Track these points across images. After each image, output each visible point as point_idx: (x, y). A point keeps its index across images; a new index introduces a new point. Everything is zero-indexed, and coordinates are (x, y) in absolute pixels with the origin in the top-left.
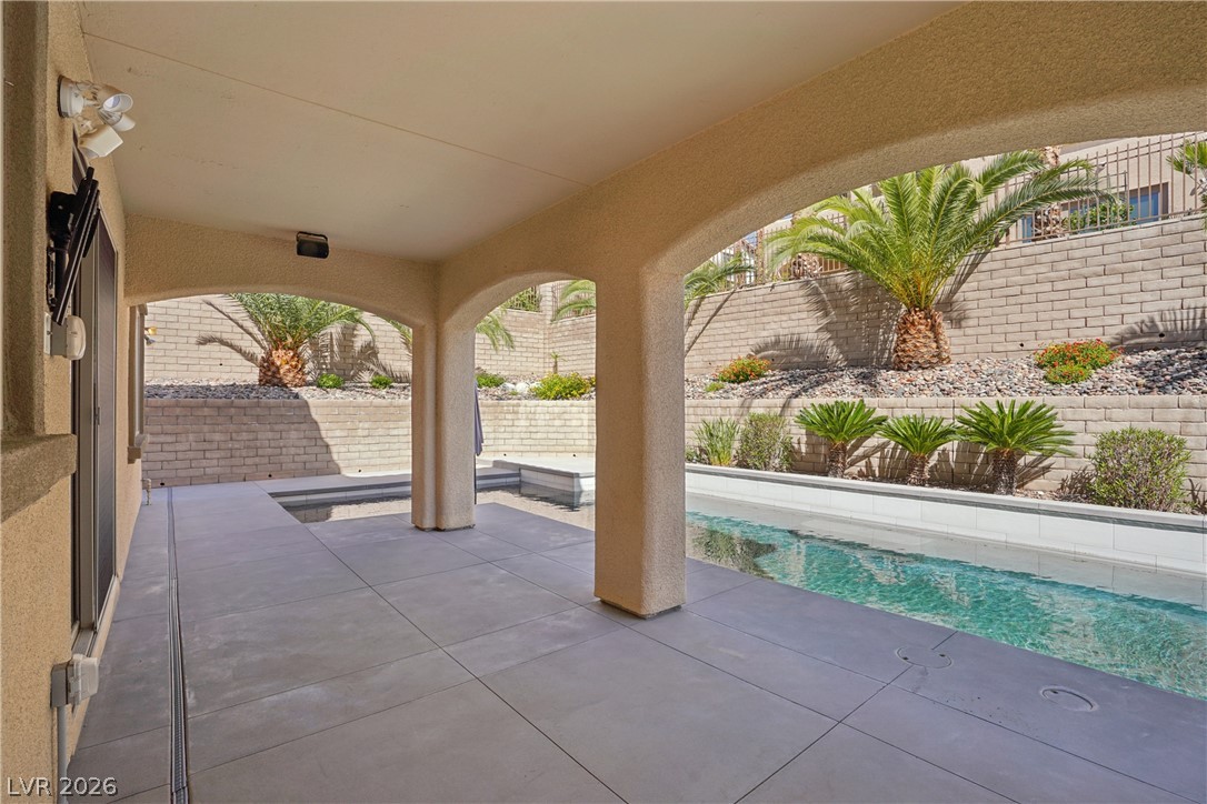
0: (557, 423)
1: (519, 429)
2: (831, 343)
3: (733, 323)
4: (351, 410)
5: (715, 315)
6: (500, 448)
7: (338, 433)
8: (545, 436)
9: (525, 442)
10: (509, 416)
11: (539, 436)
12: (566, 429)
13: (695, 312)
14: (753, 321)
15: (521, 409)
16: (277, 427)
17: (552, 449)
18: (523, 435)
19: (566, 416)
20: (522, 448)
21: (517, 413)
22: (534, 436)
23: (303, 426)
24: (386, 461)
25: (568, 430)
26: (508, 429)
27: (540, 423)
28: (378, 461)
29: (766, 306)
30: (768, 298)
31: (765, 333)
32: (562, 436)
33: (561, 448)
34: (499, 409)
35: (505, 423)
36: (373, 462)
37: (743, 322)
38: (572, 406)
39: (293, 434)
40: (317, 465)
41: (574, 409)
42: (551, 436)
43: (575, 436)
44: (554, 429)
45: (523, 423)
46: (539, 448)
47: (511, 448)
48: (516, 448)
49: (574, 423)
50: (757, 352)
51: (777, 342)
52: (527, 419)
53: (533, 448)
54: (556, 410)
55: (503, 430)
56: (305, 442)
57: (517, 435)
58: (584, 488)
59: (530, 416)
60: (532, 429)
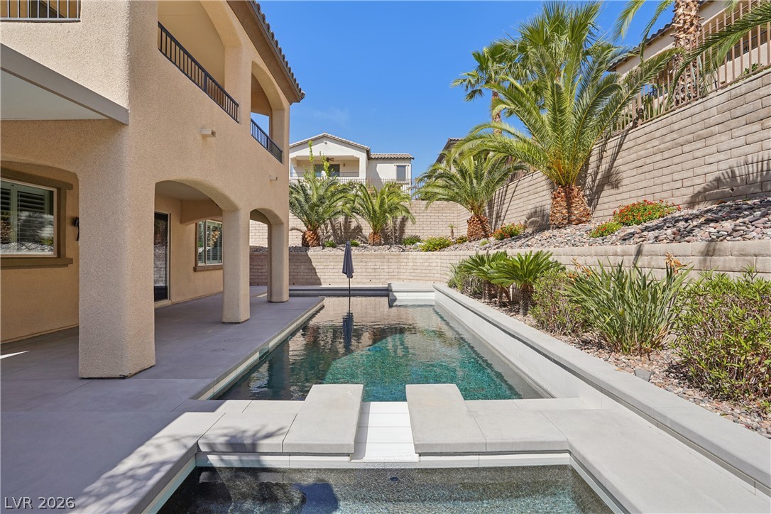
0: (426, 264)
1: (409, 267)
3: (519, 201)
4: (326, 257)
5: (513, 196)
6: (402, 277)
7: (320, 267)
8: (420, 271)
9: (412, 274)
10: (405, 260)
11: (417, 271)
12: (429, 268)
13: (505, 195)
14: (525, 199)
15: (410, 257)
16: (296, 264)
17: (423, 278)
18: (411, 271)
19: (430, 261)
20: (410, 278)
21: (408, 259)
22: (415, 271)
23: (306, 264)
24: (341, 281)
25: (432, 268)
26: (405, 267)
27: (419, 264)
28: (338, 280)
29: (530, 188)
30: (532, 183)
31: (530, 207)
32: (428, 272)
33: (428, 278)
34: (400, 257)
35: (403, 264)
36: (335, 280)
37: (522, 200)
38: (433, 255)
39: (302, 267)
40: (311, 280)
41: (434, 257)
42: (423, 271)
43: (434, 271)
44: (424, 268)
45: (411, 264)
46: (418, 278)
47: (405, 277)
48: (408, 277)
49: (434, 264)
50: (528, 219)
51: (536, 212)
52: (412, 262)
53: (415, 278)
54: (425, 257)
55: (402, 267)
56: (307, 271)
57: (408, 271)
58: (398, 298)
59: (414, 260)
60: (414, 268)
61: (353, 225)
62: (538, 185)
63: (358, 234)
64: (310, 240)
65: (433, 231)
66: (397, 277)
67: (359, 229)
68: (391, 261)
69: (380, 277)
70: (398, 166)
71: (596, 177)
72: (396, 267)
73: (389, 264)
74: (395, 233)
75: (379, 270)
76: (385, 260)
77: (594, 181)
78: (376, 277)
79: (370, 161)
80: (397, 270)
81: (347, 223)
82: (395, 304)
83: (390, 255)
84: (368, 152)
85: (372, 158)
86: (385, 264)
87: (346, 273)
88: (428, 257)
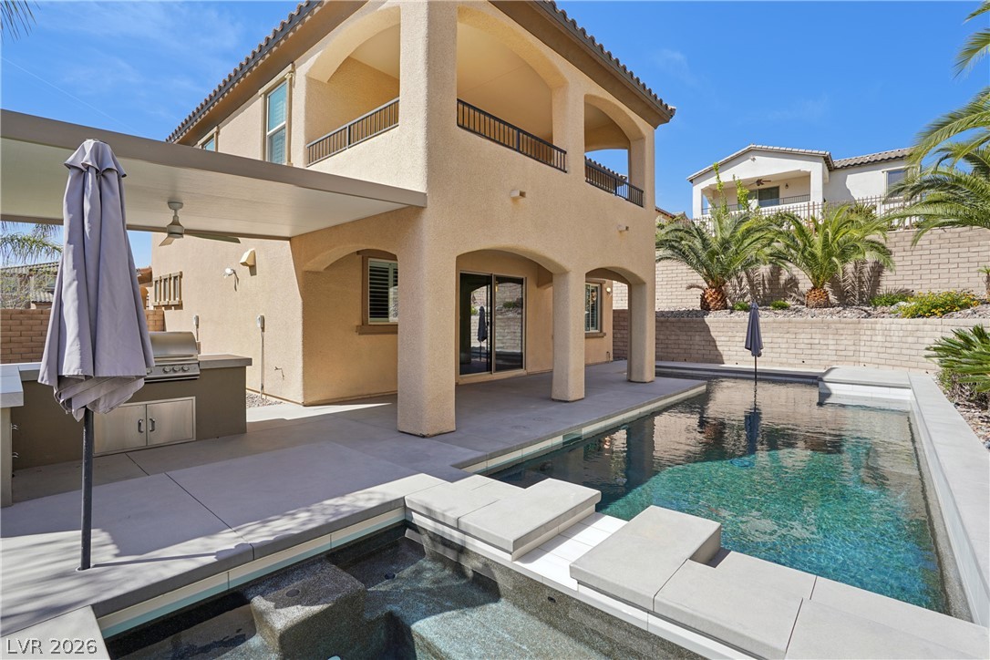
0: (910, 340)
1: (876, 344)
6: (862, 359)
8: (898, 351)
9: (881, 355)
10: (868, 332)
11: (893, 351)
12: (918, 347)
15: (878, 326)
16: (689, 333)
17: (904, 364)
18: (880, 350)
19: (919, 334)
20: (878, 361)
21: (875, 330)
22: (888, 351)
23: (703, 334)
25: (921, 347)
26: (868, 343)
27: (894, 339)
32: (914, 352)
34: (859, 326)
35: (865, 338)
36: (745, 358)
38: (925, 324)
39: (697, 338)
42: (904, 351)
44: (907, 345)
45: (879, 338)
46: (893, 362)
47: (871, 360)
48: (874, 360)
49: (926, 340)
52: (883, 335)
53: (888, 362)
54: (909, 327)
55: (862, 343)
56: (703, 343)
57: (874, 349)
58: (834, 392)
59: (886, 333)
60: (887, 344)
61: (784, 276)
63: (791, 289)
64: (712, 301)
66: (854, 359)
67: (793, 282)
68: (841, 332)
69: (820, 357)
70: (889, 172)
72: (851, 343)
73: (837, 337)
74: (860, 287)
75: (819, 347)
76: (829, 331)
78: (814, 357)
79: (833, 173)
80: (852, 348)
81: (776, 272)
83: (840, 322)
84: (827, 160)
86: (831, 337)
87: (750, 349)
88: (915, 327)
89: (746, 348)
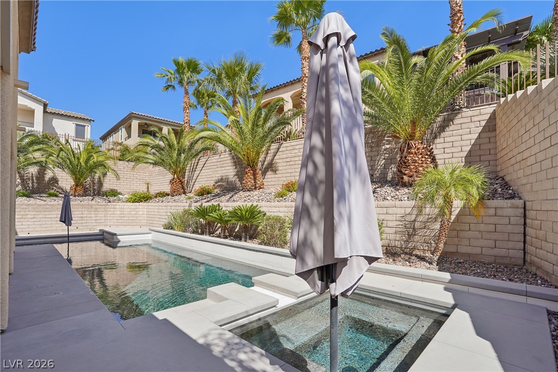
0: (133, 213)
1: (116, 215)
2: (238, 180)
3: (208, 171)
5: (203, 167)
6: (109, 224)
8: (127, 218)
9: (119, 221)
10: (112, 210)
11: (125, 218)
12: (137, 215)
13: (197, 165)
14: (214, 170)
15: (117, 207)
17: (130, 224)
18: (118, 218)
19: (137, 210)
20: (118, 224)
22: (123, 218)
24: (44, 229)
25: (138, 216)
26: (112, 215)
27: (125, 213)
28: (39, 229)
29: (218, 163)
30: (219, 160)
31: (218, 175)
32: (135, 219)
33: (135, 224)
34: (107, 207)
35: (110, 213)
36: (36, 229)
37: (211, 170)
38: (139, 205)
41: (140, 207)
42: (130, 218)
43: (141, 218)
44: (132, 215)
45: (118, 213)
46: (125, 224)
47: (112, 224)
48: (115, 224)
49: (140, 213)
50: (216, 183)
51: (222, 179)
52: (120, 211)
53: (123, 224)
54: (133, 207)
55: (109, 216)
57: (115, 218)
58: (121, 240)
59: (121, 210)
60: (122, 215)
61: (49, 175)
62: (224, 162)
63: (53, 185)
65: (129, 186)
66: (104, 224)
67: (54, 180)
68: (98, 210)
69: (87, 224)
70: (77, 125)
71: (264, 163)
72: (103, 215)
73: (96, 213)
74: (94, 186)
75: (86, 218)
76: (92, 210)
77: (262, 165)
78: (83, 224)
79: (45, 114)
80: (104, 218)
81: (41, 173)
82: (119, 245)
83: (98, 205)
84: (45, 106)
85: (47, 112)
86: (93, 212)
87: (64, 222)
88: (135, 207)
89: (61, 221)
